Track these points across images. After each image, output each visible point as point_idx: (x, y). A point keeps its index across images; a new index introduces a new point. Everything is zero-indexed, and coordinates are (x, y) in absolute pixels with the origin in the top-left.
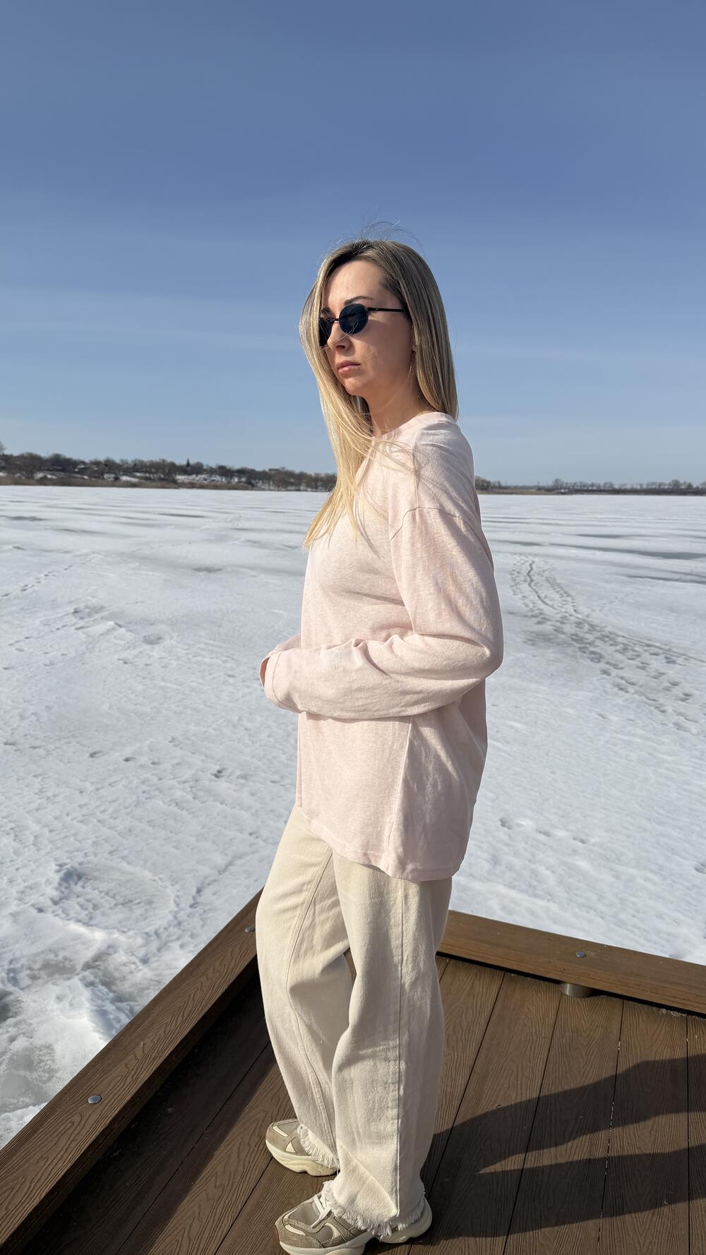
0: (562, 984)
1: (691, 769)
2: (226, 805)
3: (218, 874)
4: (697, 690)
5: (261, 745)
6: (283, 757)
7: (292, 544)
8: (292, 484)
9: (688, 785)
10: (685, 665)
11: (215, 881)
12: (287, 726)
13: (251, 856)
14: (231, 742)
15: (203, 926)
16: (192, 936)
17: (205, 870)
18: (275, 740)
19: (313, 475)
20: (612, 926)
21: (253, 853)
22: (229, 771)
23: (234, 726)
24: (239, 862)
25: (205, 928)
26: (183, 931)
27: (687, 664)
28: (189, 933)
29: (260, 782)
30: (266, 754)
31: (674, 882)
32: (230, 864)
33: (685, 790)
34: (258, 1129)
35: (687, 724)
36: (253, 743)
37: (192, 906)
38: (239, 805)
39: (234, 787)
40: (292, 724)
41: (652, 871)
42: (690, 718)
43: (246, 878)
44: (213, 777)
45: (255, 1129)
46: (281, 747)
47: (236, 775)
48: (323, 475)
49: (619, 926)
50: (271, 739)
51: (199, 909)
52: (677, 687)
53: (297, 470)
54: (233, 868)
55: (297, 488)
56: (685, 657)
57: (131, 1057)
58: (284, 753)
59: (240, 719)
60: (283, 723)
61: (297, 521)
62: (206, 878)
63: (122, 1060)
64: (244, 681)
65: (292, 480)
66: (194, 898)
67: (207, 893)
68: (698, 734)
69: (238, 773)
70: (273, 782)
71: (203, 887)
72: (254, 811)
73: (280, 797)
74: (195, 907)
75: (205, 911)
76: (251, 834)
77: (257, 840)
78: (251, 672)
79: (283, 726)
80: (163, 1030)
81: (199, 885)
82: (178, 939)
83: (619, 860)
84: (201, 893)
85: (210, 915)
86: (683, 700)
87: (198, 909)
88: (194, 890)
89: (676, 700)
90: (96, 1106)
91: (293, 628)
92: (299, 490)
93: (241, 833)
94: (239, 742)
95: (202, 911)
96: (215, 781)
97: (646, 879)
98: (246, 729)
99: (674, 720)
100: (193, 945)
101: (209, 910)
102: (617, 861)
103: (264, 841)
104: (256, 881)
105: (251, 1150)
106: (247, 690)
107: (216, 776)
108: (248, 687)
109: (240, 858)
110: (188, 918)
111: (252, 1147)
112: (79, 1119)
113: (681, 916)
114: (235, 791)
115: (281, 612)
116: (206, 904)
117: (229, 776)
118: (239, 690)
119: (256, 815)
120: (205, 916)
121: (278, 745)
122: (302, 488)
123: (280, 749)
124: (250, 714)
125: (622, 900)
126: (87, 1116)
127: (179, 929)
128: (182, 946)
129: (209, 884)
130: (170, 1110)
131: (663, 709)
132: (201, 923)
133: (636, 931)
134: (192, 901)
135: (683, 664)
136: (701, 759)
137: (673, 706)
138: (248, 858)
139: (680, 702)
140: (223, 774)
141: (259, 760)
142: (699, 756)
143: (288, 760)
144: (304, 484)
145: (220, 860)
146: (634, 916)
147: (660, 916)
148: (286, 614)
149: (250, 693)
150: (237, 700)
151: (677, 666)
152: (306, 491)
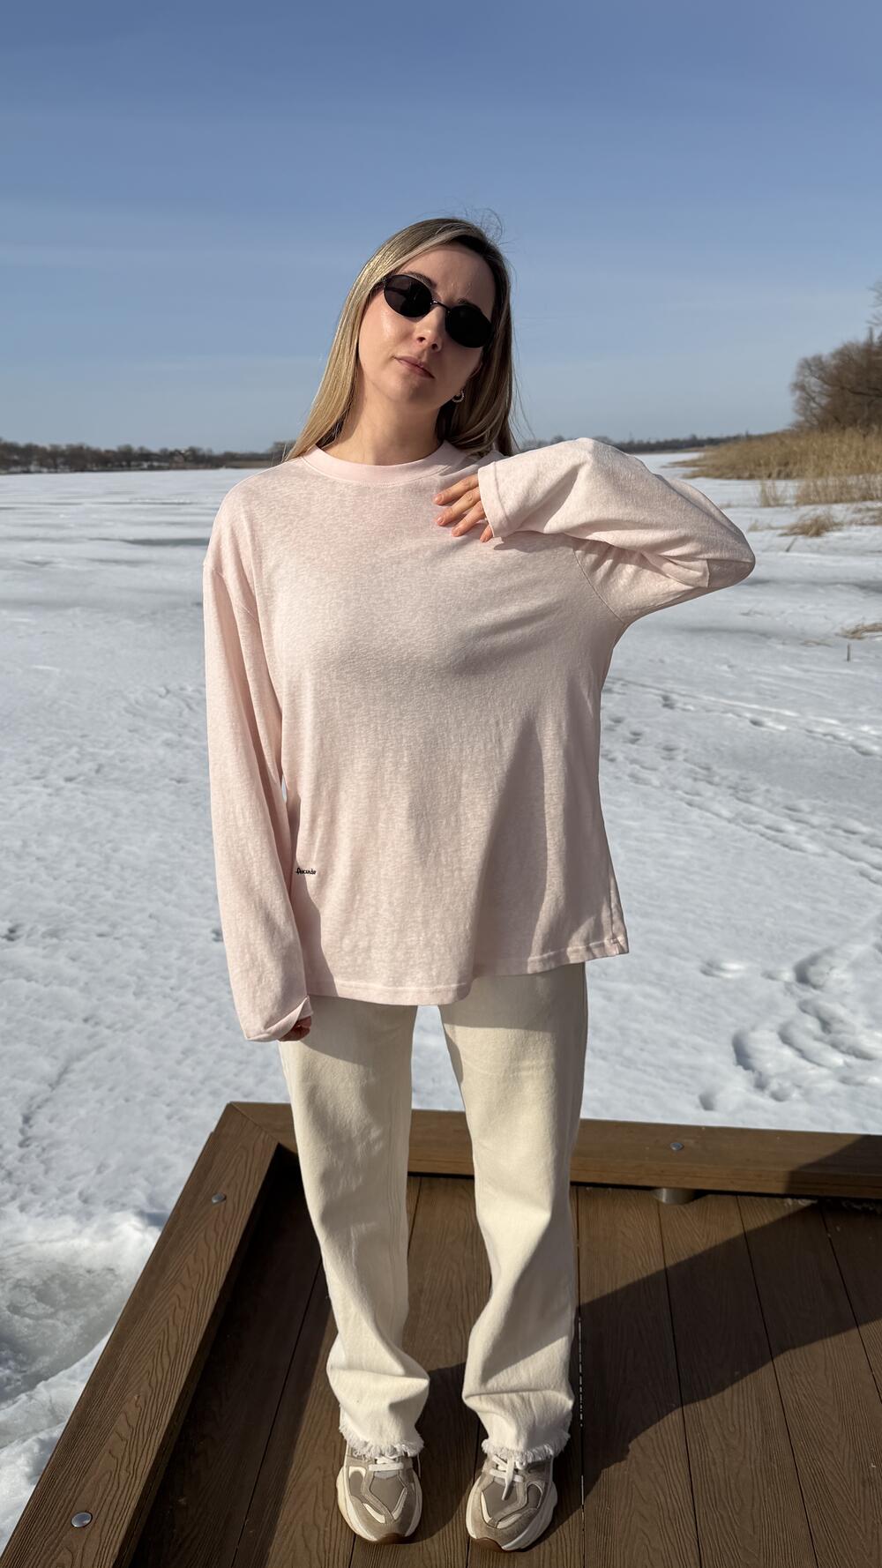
0: (658, 1191)
1: (664, 835)
2: (37, 981)
3: (49, 1089)
4: (647, 725)
5: (69, 882)
6: (109, 895)
7: (38, 558)
8: (16, 463)
9: (667, 857)
10: (624, 694)
11: (47, 1100)
12: (102, 846)
13: (95, 1053)
14: (19, 883)
15: (46, 1172)
16: (33, 1190)
17: (28, 1086)
18: (89, 869)
19: (48, 448)
20: (618, 1067)
21: (97, 1048)
22: (27, 928)
23: (19, 857)
24: (77, 1066)
25: (52, 1174)
26: (18, 1184)
27: (626, 691)
28: (28, 1186)
29: (81, 939)
30: (81, 894)
31: (680, 994)
32: (65, 1071)
33: (664, 866)
34: (320, 1498)
35: (645, 774)
36: (55, 879)
37: (22, 1145)
38: (55, 978)
39: (40, 951)
40: (110, 841)
41: (650, 983)
42: (646, 765)
43: (95, 1089)
44: (4, 941)
45: (317, 1497)
46: (101, 880)
47: (40, 933)
48: (64, 448)
49: (628, 1067)
50: (82, 869)
51: (34, 1147)
52: (621, 725)
53: (22, 441)
54: (71, 1077)
55: (25, 469)
56: (621, 682)
57: (114, 1437)
58: (108, 889)
59: (25, 844)
60: (95, 843)
61: (37, 522)
62: (32, 1098)
63: (102, 1445)
64: (16, 784)
65: (16, 457)
66: (22, 1131)
67: (41, 1119)
68: (662, 787)
69: (42, 929)
70: (101, 935)
71: (32, 1113)
72: (82, 984)
73: (118, 957)
74: (28, 1146)
75: (44, 1150)
76: (86, 1020)
77: (98, 1029)
78: (25, 767)
79: (97, 847)
80: (146, 1383)
81: (26, 1112)
82: (13, 1198)
83: (606, 974)
84: (31, 1122)
85: (54, 1153)
86: (633, 742)
87: (32, 1147)
88: (20, 1120)
89: (625, 742)
90: (88, 1529)
91: (74, 692)
92: (28, 472)
93: (70, 1020)
94: (32, 881)
95: (39, 1149)
96: (8, 947)
97: (647, 996)
98: (38, 859)
99: (628, 771)
100: (39, 1204)
101: (51, 1145)
102: (603, 976)
103: (109, 1027)
104: (111, 1090)
105: (322, 1532)
106: (25, 798)
107: (10, 939)
108: (26, 792)
109: (79, 1059)
110: (20, 1164)
111: (322, 1528)
112: (69, 1558)
113: (699, 1040)
114: (44, 957)
115: (48, 668)
116: (43, 1138)
117: (29, 936)
118: (11, 799)
119: (86, 989)
120: (45, 1156)
121: (95, 877)
122: (32, 468)
123: (100, 884)
124: (39, 834)
125: (622, 1030)
126: (80, 1551)
127: (11, 1182)
128: (22, 1209)
129: (39, 1107)
130: (182, 1501)
131: (610, 757)
132: (42, 1167)
133: (650, 1069)
134: (20, 1137)
135: (620, 691)
136: (673, 821)
137: (622, 752)
138: (90, 1057)
139: (630, 745)
140: (18, 933)
141: (71, 905)
142: (671, 816)
143: (116, 898)
144: (35, 463)
145: (48, 1067)
146: (642, 1050)
147: (674, 1044)
148: (57, 670)
149: (31, 802)
150: (12, 815)
151: (615, 695)
152: (40, 472)
